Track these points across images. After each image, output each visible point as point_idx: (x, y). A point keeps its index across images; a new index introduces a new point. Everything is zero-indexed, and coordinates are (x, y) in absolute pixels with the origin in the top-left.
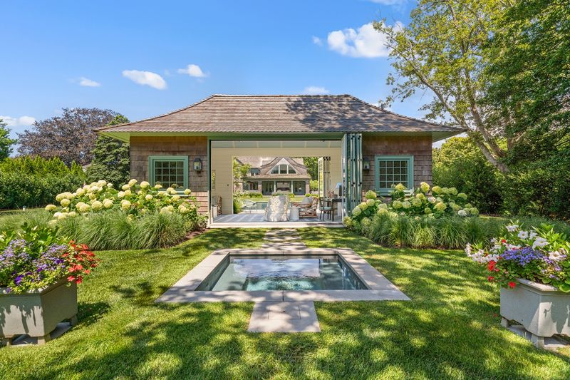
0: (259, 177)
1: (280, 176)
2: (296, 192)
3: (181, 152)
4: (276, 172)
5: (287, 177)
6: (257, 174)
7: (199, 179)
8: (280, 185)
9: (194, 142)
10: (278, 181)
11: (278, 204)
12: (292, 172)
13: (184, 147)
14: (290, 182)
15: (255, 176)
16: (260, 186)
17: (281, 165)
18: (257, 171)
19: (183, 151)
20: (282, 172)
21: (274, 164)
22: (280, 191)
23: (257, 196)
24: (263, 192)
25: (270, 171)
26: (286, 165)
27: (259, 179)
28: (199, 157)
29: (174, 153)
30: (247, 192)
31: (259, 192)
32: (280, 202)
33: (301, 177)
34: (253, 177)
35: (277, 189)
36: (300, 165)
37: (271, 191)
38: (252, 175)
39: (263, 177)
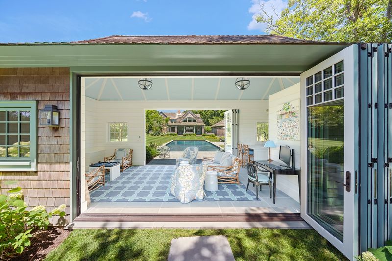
0: (176, 124)
1: (187, 124)
2: (197, 133)
3: (24, 95)
4: (185, 121)
5: (192, 124)
6: (175, 122)
7: (54, 141)
8: (187, 128)
9: (48, 77)
10: (187, 126)
11: (191, 178)
12: (194, 121)
13: (31, 87)
14: (193, 127)
15: (174, 124)
16: (176, 129)
17: (188, 118)
18: (175, 121)
19: (29, 94)
20: (189, 121)
21: (184, 117)
22: (188, 133)
23: (174, 135)
24: (178, 133)
25: (182, 121)
26: (191, 118)
27: (176, 126)
28: (55, 103)
29: (13, 96)
30: (169, 133)
31: (176, 133)
32: (193, 175)
33: (200, 124)
34: (172, 124)
35: (187, 131)
36: (198, 118)
37: (183, 132)
38: (172, 123)
39: (178, 124)
